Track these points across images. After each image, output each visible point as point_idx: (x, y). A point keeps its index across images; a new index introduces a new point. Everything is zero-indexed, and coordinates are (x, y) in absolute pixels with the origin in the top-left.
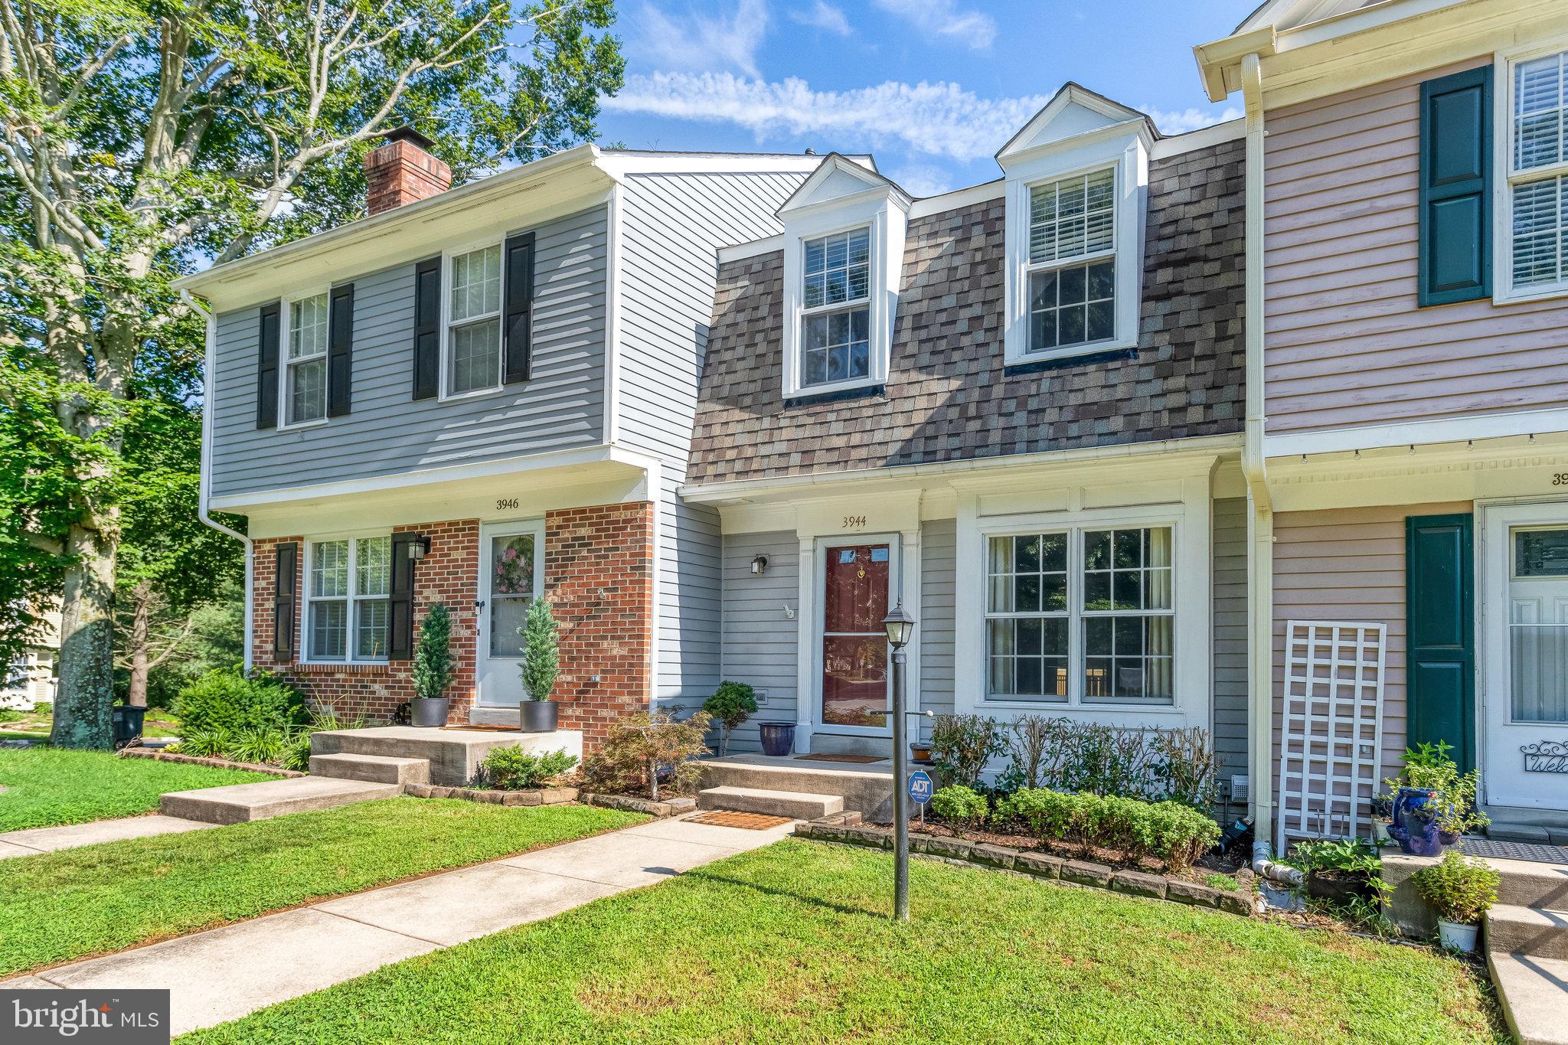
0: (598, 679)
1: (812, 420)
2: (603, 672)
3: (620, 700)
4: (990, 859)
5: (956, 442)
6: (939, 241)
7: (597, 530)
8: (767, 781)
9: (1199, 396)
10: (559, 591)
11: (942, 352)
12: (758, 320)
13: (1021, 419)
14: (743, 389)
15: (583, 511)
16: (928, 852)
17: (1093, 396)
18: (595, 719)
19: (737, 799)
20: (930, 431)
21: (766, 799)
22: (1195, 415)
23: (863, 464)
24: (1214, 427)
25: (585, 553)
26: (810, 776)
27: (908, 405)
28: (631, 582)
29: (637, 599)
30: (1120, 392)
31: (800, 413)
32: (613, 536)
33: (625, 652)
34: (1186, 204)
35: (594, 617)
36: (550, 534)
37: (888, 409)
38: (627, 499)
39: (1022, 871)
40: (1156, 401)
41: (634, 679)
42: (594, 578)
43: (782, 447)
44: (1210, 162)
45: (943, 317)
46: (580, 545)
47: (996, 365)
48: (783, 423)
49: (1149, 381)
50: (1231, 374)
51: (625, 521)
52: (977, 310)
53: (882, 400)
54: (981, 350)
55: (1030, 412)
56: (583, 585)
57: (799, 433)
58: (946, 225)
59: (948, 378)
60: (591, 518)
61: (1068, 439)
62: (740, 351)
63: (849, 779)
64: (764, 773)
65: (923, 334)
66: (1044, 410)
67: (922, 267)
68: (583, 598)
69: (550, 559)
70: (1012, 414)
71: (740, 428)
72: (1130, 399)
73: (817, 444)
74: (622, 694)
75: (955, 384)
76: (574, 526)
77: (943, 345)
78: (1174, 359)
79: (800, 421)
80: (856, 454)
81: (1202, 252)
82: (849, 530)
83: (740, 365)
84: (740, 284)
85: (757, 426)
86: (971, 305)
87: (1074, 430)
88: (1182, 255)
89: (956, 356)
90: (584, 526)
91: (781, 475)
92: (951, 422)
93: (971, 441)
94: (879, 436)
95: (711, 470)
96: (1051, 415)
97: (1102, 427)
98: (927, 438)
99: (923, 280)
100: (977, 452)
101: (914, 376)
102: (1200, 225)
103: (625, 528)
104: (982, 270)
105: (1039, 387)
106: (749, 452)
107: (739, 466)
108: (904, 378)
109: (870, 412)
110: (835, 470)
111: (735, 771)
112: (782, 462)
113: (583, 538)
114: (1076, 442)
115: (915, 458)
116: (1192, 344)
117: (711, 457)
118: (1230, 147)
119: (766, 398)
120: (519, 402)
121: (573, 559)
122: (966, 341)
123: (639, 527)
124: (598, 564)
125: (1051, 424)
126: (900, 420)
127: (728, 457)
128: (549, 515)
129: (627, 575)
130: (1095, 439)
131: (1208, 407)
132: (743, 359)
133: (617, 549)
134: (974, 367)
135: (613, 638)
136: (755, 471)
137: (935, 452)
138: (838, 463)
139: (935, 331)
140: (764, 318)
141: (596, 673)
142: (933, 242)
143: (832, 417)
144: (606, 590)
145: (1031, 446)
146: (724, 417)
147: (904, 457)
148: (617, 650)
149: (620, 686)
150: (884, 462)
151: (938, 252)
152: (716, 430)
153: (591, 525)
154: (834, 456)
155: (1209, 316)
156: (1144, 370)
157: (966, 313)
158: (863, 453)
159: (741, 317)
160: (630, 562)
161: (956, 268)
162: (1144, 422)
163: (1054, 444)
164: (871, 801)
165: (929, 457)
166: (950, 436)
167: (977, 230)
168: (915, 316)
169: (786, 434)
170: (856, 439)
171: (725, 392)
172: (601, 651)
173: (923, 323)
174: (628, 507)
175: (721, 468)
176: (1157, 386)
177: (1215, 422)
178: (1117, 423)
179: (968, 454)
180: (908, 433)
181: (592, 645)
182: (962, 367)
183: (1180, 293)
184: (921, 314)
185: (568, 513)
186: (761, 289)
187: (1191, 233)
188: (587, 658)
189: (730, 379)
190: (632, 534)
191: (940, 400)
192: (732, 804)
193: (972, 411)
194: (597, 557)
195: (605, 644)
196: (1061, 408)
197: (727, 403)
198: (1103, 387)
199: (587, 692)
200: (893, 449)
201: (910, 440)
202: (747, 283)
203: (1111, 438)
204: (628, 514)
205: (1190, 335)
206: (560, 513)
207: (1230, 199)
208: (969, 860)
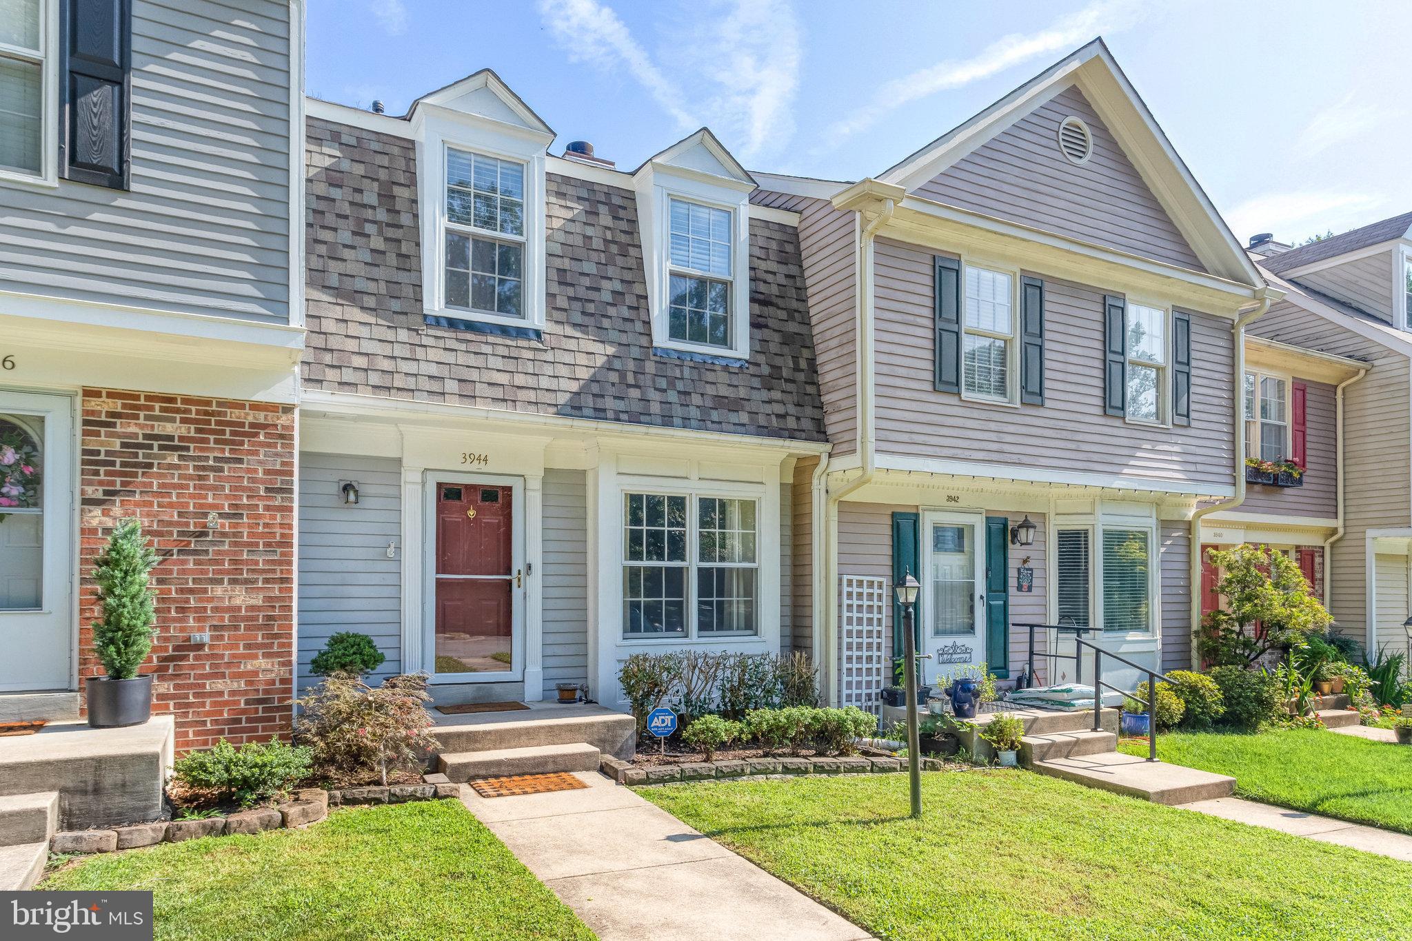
0: (206, 637)
1: (463, 347)
2: (214, 628)
3: (250, 666)
4: (799, 768)
5: (621, 405)
6: (569, 204)
7: (198, 431)
8: (501, 739)
9: (792, 409)
10: (117, 510)
11: (592, 315)
12: (364, 206)
13: (672, 396)
14: (360, 284)
15: (171, 400)
16: (752, 774)
17: (724, 391)
18: (196, 695)
20: (595, 388)
21: (535, 758)
22: (791, 423)
23: (533, 407)
24: (804, 435)
25: (173, 459)
26: (551, 727)
27: (568, 358)
28: (267, 508)
29: (278, 531)
30: (742, 393)
31: (446, 335)
32: (232, 442)
33: (258, 600)
34: (759, 258)
35: (195, 552)
36: (92, 424)
37: (549, 356)
38: (261, 397)
39: (820, 773)
40: (767, 406)
41: (276, 636)
42: (192, 496)
43: (433, 370)
45: (586, 281)
46: (161, 448)
47: (644, 341)
48: (425, 341)
49: (759, 389)
50: (806, 398)
51: (252, 425)
52: (618, 286)
53: (540, 346)
54: (628, 326)
55: (679, 392)
56: (171, 505)
57: (449, 358)
58: (570, 191)
59: (603, 342)
60: (188, 411)
61: (713, 422)
62: (345, 236)
63: (592, 725)
64: (497, 732)
65: (570, 291)
66: (689, 394)
67: (557, 224)
68: (170, 523)
69: (91, 461)
70: (664, 391)
71: (364, 332)
72: (749, 400)
73: (474, 375)
74: (255, 657)
75: (611, 350)
76: (147, 418)
77: (591, 308)
78: (771, 376)
79: (455, 345)
80: (522, 395)
81: (775, 300)
82: (467, 467)
83: (347, 253)
84: (326, 150)
85: (390, 335)
86: (610, 279)
87: (715, 415)
88: (761, 297)
89: (606, 323)
90: (173, 420)
91: (437, 401)
92: (613, 384)
93: (636, 407)
94: (545, 383)
95: (331, 374)
96: (696, 399)
97: (734, 418)
98: (594, 395)
99: (561, 237)
100: (642, 418)
101: (569, 331)
102: (770, 278)
103: (256, 435)
104: (614, 249)
105: (682, 372)
106: (387, 365)
107: (374, 379)
108: (558, 329)
109: (530, 355)
110: (501, 408)
111: (459, 735)
112: (436, 386)
113: (171, 438)
114: (719, 426)
115: (586, 412)
116: (780, 368)
117: (328, 358)
118: (776, 227)
119: (395, 305)
120: (96, 216)
121: (150, 466)
122: (612, 311)
123: (282, 437)
124: (200, 478)
125: (698, 407)
126: (563, 371)
127: (355, 364)
128: (89, 393)
129: (260, 497)
130: (732, 428)
131: (798, 419)
132: (353, 247)
133: (240, 461)
134: (624, 339)
135: (233, 582)
136: (399, 389)
137: (604, 410)
138: (504, 400)
139: (582, 293)
140: (374, 208)
141: (201, 629)
142: (563, 203)
143: (487, 349)
144: (221, 515)
145: (686, 423)
146: (337, 312)
147: (574, 409)
148: (241, 598)
149: (248, 646)
150: (554, 410)
151: (569, 215)
152: (329, 326)
153: (183, 421)
154: (499, 393)
155: (786, 350)
156: (754, 379)
157: (606, 284)
158: (531, 395)
159: (336, 193)
160: (263, 482)
161: (590, 238)
162: (762, 420)
163: (703, 424)
164: (613, 742)
165: (600, 414)
166: (615, 398)
167: (603, 209)
168: (558, 270)
169: (433, 354)
170: (520, 380)
171: (334, 281)
172: (211, 599)
173: (569, 280)
174: (256, 406)
175: (348, 376)
176: (765, 395)
177: (804, 431)
178: (744, 418)
179: (635, 419)
180: (574, 387)
181: (191, 591)
182: (613, 335)
183: (766, 326)
184: (565, 271)
185: (137, 397)
186: (359, 169)
187: (765, 282)
188: (181, 610)
189: (333, 266)
190: (269, 445)
191: (600, 361)
192: (494, 770)
193: (630, 379)
194: (196, 468)
195: (219, 591)
196: (702, 395)
197: (337, 296)
198: (729, 385)
199: (185, 658)
200: (563, 399)
201: (577, 394)
202: (338, 154)
203: (740, 429)
204: (261, 417)
205: (778, 361)
206: (112, 395)
207: (784, 266)
208: (783, 773)
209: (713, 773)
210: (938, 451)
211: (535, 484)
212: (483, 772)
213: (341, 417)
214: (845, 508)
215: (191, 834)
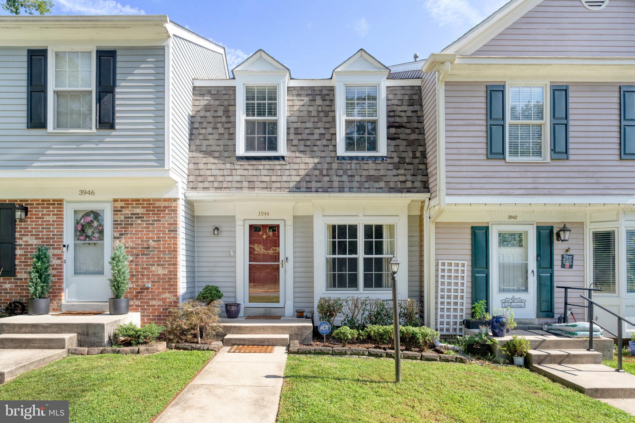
0: (150, 285)
1: (251, 167)
2: (152, 282)
3: (164, 296)
5: (319, 185)
6: (302, 98)
7: (147, 211)
8: (252, 330)
9: (410, 178)
10: (123, 240)
11: (309, 146)
12: (218, 117)
13: (345, 178)
14: (213, 148)
15: (138, 200)
16: (350, 354)
17: (372, 173)
18: (147, 306)
19: (244, 340)
20: (308, 179)
21: (259, 339)
22: (409, 185)
23: (279, 190)
24: (416, 190)
25: (139, 221)
26: (273, 327)
27: (296, 166)
28: (169, 238)
29: (172, 246)
30: (382, 173)
31: (245, 163)
32: (157, 214)
33: (166, 272)
34: (397, 105)
35: (146, 254)
36: (116, 211)
37: (288, 167)
38: (166, 196)
40: (395, 177)
41: (172, 285)
42: (145, 234)
43: (239, 178)
44: (403, 92)
45: (308, 131)
46: (136, 218)
47: (333, 154)
48: (237, 167)
49: (392, 170)
50: (419, 171)
51: (164, 207)
52: (322, 131)
53: (284, 163)
54: (326, 148)
55: (349, 176)
56: (139, 238)
57: (246, 173)
58: (304, 92)
59: (313, 157)
60: (143, 204)
61: (365, 188)
62: (210, 130)
63: (292, 327)
64: (250, 327)
65: (300, 137)
66: (354, 176)
67: (296, 108)
68: (139, 244)
69: (116, 224)
70: (341, 176)
71: (213, 167)
72: (386, 176)
73: (255, 179)
74: (165, 293)
75: (316, 160)
76: (131, 207)
77: (309, 143)
78: (399, 163)
79: (246, 167)
80: (275, 185)
81: (404, 124)
82: (261, 217)
83: (210, 137)
84: (206, 98)
85: (223, 167)
86: (319, 128)
87: (366, 185)
88: (397, 124)
89: (315, 148)
90: (139, 208)
91: (239, 191)
92: (316, 176)
93: (326, 185)
94: (285, 178)
95: (201, 185)
96: (357, 178)
97: (377, 185)
98: (307, 182)
99: (297, 114)
100: (329, 190)
101: (298, 154)
102: (402, 114)
103: (165, 211)
104: (322, 114)
105: (351, 166)
106: (221, 179)
107: (216, 185)
108: (293, 155)
109: (279, 167)
110: (265, 191)
111: (235, 327)
112: (239, 185)
113: (138, 214)
114: (368, 190)
115: (302, 189)
116: (405, 158)
117: (200, 179)
118: (409, 88)
119: (226, 154)
120: (107, 140)
121: (132, 224)
122: (318, 143)
123: (173, 210)
124: (148, 228)
125: (358, 182)
126: (294, 172)
127: (209, 180)
128: (115, 201)
129: (166, 234)
130: (375, 190)
131: (413, 182)
132: (212, 134)
133: (160, 221)
134: (323, 154)
135: (158, 265)
136: (225, 188)
137: (311, 188)
138: (267, 188)
139: (305, 136)
140: (221, 117)
141: (148, 282)
142: (299, 98)
143: (261, 167)
144: (153, 241)
145: (351, 190)
146: (205, 160)
147: (297, 189)
148: (161, 271)
149: (163, 289)
150: (288, 190)
151: (302, 103)
152: (201, 166)
153: (143, 207)
154: (264, 185)
155: (409, 148)
156: (389, 165)
157: (317, 131)
158: (278, 185)
159: (208, 114)
160: (167, 228)
161: (311, 111)
162: (392, 185)
163: (360, 189)
164: (301, 335)
165: (309, 190)
166: (316, 182)
167: (318, 98)
168: (295, 128)
169: (239, 172)
170: (274, 179)
171: (204, 148)
172: (151, 272)
173: (299, 132)
174: (165, 200)
175: (206, 185)
176: (395, 172)
177: (416, 188)
178: (382, 184)
179: (325, 191)
180: (298, 179)
181: (145, 268)
182: (319, 154)
183: (399, 138)
184: (298, 128)
185: (128, 200)
186: (217, 103)
187: (400, 117)
188: (142, 275)
189: (205, 143)
190: (169, 214)
191: (311, 166)
192: (242, 342)
193: (325, 172)
194: (146, 224)
195: (153, 268)
196: (360, 176)
197: (205, 154)
198: (375, 170)
199: (143, 292)
200: (292, 185)
201: (299, 182)
202: (209, 98)
203: (380, 190)
204: (166, 204)
205: (404, 155)
206: (122, 200)
207: (411, 107)
209: (331, 352)
210: (490, 192)
211: (290, 223)
212: (238, 343)
213: (209, 201)
214: (438, 225)
215: (108, 352)
